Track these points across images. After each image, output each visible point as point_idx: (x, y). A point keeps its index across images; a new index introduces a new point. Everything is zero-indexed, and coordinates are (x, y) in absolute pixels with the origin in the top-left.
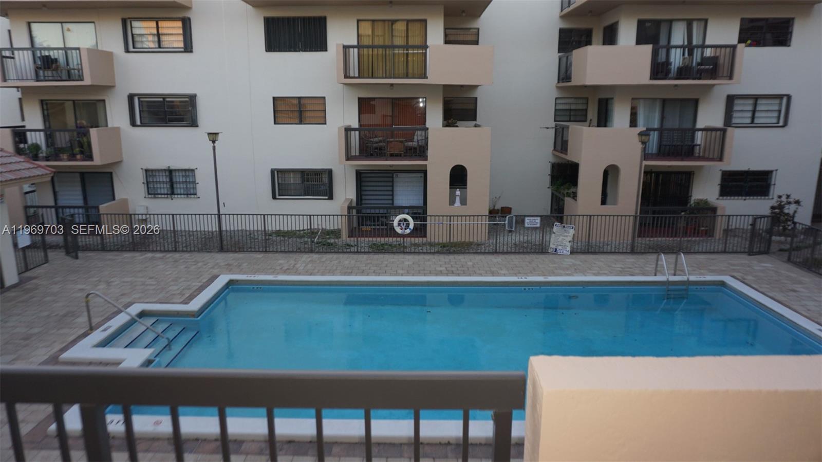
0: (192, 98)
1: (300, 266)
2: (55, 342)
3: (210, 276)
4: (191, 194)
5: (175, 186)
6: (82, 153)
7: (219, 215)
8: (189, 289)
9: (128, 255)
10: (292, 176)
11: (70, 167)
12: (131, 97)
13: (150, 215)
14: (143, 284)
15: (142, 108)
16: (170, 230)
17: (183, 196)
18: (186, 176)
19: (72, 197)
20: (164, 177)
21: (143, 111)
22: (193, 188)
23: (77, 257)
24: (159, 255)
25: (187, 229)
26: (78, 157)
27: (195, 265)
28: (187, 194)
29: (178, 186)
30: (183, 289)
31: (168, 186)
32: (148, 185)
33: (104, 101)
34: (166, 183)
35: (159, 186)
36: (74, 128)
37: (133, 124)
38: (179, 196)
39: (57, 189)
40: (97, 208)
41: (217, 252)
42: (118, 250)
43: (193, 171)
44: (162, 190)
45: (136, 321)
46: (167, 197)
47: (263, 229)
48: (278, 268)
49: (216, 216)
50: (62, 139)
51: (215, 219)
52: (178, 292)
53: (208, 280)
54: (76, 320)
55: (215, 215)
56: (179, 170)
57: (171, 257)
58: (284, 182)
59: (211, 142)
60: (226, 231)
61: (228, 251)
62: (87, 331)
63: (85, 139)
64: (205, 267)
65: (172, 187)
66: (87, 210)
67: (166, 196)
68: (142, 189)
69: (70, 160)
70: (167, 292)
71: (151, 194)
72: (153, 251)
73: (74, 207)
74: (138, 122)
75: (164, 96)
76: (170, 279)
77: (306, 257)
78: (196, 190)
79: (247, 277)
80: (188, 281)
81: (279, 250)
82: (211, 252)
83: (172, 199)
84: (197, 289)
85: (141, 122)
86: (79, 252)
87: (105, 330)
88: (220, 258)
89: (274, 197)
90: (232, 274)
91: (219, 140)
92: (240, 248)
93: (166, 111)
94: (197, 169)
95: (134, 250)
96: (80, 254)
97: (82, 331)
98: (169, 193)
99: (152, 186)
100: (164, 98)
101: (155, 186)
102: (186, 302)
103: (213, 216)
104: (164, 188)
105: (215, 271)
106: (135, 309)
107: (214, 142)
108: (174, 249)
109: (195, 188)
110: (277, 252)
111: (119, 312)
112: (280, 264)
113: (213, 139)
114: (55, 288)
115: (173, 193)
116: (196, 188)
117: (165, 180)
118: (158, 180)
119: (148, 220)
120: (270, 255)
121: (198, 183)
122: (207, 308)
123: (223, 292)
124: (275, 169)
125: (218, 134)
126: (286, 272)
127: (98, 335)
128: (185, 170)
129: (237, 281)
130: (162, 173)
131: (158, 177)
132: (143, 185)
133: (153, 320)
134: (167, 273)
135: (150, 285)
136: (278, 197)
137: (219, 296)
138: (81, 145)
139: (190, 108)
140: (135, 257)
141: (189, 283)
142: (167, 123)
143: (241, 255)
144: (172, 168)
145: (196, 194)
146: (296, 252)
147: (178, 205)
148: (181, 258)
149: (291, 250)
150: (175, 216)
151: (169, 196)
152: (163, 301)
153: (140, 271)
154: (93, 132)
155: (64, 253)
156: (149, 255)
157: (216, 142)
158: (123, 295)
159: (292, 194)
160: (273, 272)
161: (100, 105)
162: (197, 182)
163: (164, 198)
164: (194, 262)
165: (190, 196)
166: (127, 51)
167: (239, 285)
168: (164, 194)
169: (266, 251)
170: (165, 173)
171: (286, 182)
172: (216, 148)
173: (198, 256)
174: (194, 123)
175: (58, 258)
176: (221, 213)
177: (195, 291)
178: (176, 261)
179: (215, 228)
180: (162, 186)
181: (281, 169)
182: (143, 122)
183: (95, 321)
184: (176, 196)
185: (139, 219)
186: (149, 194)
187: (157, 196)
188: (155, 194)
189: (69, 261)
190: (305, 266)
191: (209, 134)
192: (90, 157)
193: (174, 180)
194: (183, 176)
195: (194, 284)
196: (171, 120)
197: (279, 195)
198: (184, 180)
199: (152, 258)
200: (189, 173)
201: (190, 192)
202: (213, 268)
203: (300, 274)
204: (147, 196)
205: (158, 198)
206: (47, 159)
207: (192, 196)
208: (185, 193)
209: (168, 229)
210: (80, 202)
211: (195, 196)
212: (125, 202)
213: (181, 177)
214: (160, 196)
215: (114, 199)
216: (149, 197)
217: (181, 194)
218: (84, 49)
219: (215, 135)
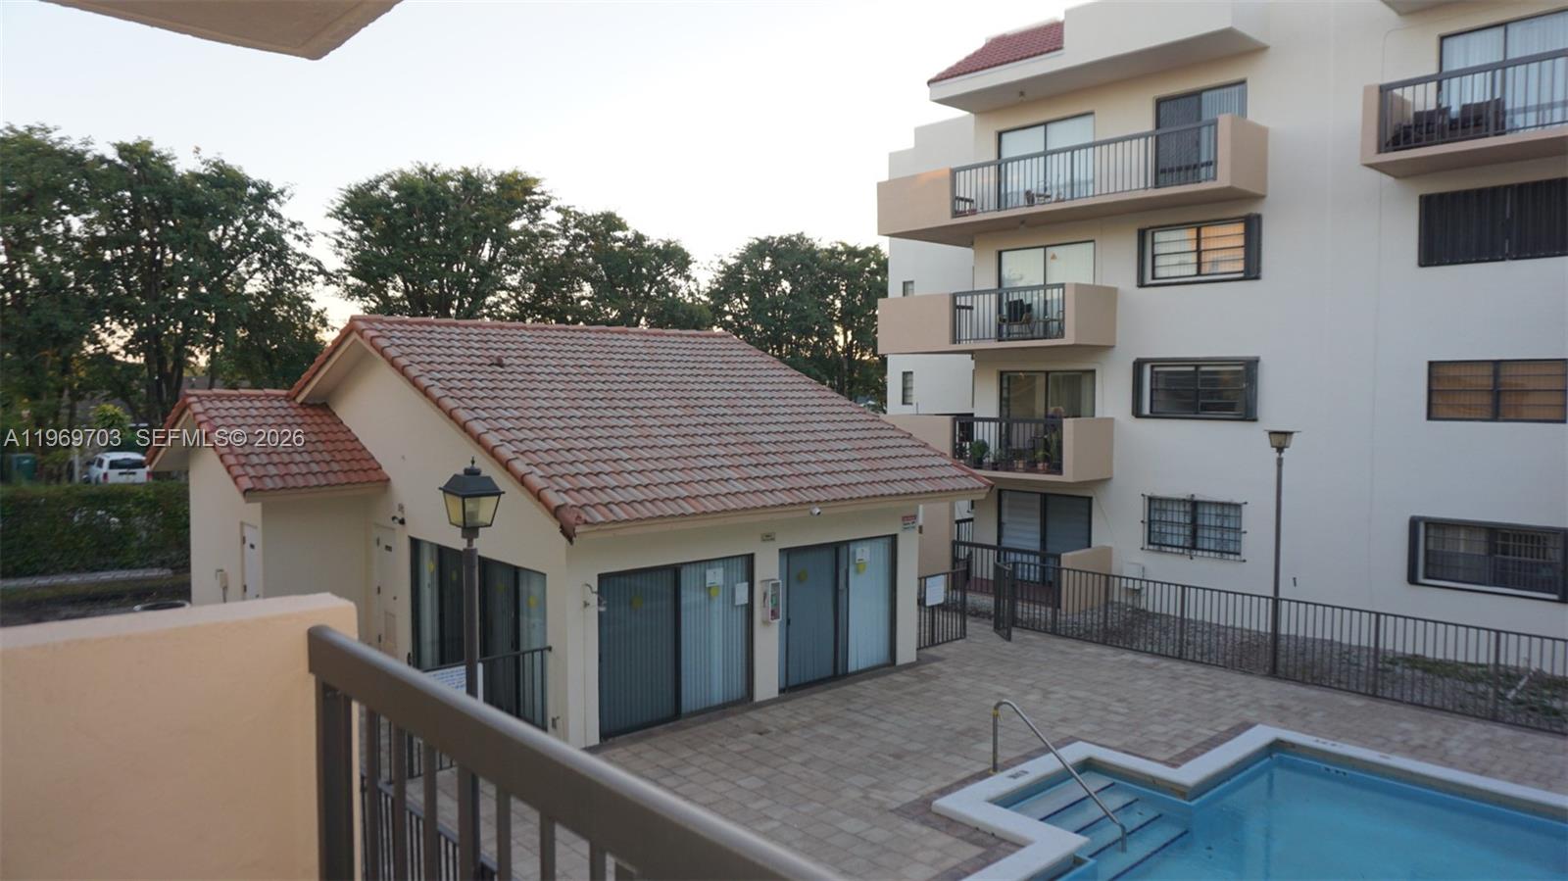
0: (1251, 366)
1: (1456, 745)
2: (934, 774)
3: (1236, 722)
4: (1229, 553)
5: (1200, 533)
6: (1046, 459)
7: (1276, 601)
8: (1188, 738)
9: (1092, 649)
10: (1462, 536)
11: (1027, 482)
12: (1138, 365)
13: (1148, 581)
14: (1105, 709)
15: (1157, 385)
16: (1175, 617)
17: (1212, 554)
18: (1223, 516)
19: (1025, 534)
20: (1182, 515)
21: (1157, 390)
22: (1235, 541)
23: (1009, 638)
24: (1146, 660)
25: (1215, 621)
26: (1040, 466)
27: (1211, 692)
28: (1222, 552)
29: (1206, 533)
30: (1176, 736)
31: (1187, 533)
32: (1150, 527)
33: (1093, 372)
34: (1185, 525)
35: (1169, 529)
36: (1043, 418)
37: (1137, 413)
38: (1206, 554)
39: (1005, 518)
40: (1058, 557)
41: (1263, 676)
42: (1078, 638)
43: (1238, 506)
44: (1175, 537)
45: (1072, 776)
46: (1183, 553)
47: (1372, 645)
48: (1398, 738)
49: (1270, 601)
50: (1022, 435)
51: (1266, 607)
52: (1164, 739)
53: (1230, 729)
54: (977, 746)
55: (1267, 598)
56: (1210, 503)
57: (1167, 667)
58: (1440, 549)
59: (1275, 449)
60: (1288, 636)
61: (1287, 678)
62: (989, 770)
63: (1054, 437)
64: (1229, 700)
65: (1194, 535)
66: (1044, 560)
67: (1181, 551)
68: (1139, 533)
69: (1027, 471)
70: (1143, 734)
71: (1154, 544)
72: (1138, 651)
73: (1023, 552)
74: (1146, 410)
75: (1197, 363)
76: (1156, 711)
77: (1475, 729)
78: (1240, 545)
79: (1317, 741)
80: (1189, 722)
81: (1407, 698)
82: (1251, 674)
83: (1191, 558)
84: (1204, 743)
85: (1151, 412)
86: (1013, 629)
87: (1014, 777)
88: (1268, 690)
89: (1412, 579)
90: (1285, 728)
91: (1291, 446)
92: (1313, 678)
93: (1198, 390)
94: (1246, 503)
95: (1104, 643)
96: (1015, 633)
97: (980, 768)
98: (1187, 545)
99: (1157, 530)
100: (1197, 367)
101: (1163, 530)
102: (1173, 763)
103: (1263, 600)
104: (1178, 535)
105: (1250, 715)
106: (1075, 753)
107: (1280, 450)
108: (1177, 654)
109: (1238, 541)
110: (1401, 702)
111: (1046, 750)
112: (1405, 732)
113: (1280, 443)
114: (963, 683)
115: (1194, 547)
116: (1240, 541)
117: (1182, 520)
118: (1169, 519)
119: (1144, 592)
120: (1384, 705)
121: (1245, 532)
122: (1215, 787)
123: (1257, 762)
124: (1421, 519)
125: (1291, 433)
126: (1414, 752)
127: (1002, 783)
128: (1223, 504)
129: (1293, 745)
130: (1179, 506)
131: (1169, 513)
132: (1141, 524)
133: (1105, 781)
134: (1154, 697)
135: (1117, 713)
136: (1421, 580)
137: (1246, 769)
138: (1047, 446)
139: (1244, 385)
140: (1104, 655)
141: (1190, 727)
142: (1196, 413)
143: (1313, 693)
144: (1197, 498)
145: (1238, 554)
146: (1453, 712)
147: (1200, 570)
148: (1188, 673)
149: (1437, 704)
150: (1187, 589)
151: (1186, 551)
152: (1129, 750)
153: (1104, 683)
154: (1068, 424)
155: (992, 628)
156: (1129, 656)
157: (1285, 450)
158: (1064, 720)
159: (1461, 578)
160: (1383, 745)
161: (1087, 379)
162: (1243, 530)
163: (1177, 553)
164: (1208, 686)
165: (1226, 556)
166: (1141, 284)
167: (1298, 755)
168: (1178, 547)
169: (1374, 696)
170: (1185, 506)
171: (1446, 550)
172: (1284, 461)
173: (1219, 676)
174: (1249, 415)
175: (981, 632)
176: (1281, 596)
177: (1197, 746)
178: (1175, 678)
179: (1264, 626)
180: (1175, 532)
181: (1436, 519)
182: (1154, 410)
183: (1004, 755)
184: (1200, 553)
185: (1127, 588)
186: (1150, 543)
187: (1163, 548)
188: (1160, 545)
189: (996, 641)
190: (1470, 750)
191: (1272, 433)
192: (1057, 468)
193: (1199, 522)
194: (1217, 515)
195: (1200, 730)
196: (1205, 408)
197: (1427, 577)
198: (1219, 524)
199: (1133, 664)
200: (1231, 510)
201: (1229, 548)
202: (1246, 706)
203: (1451, 765)
204: (1146, 547)
205: (1166, 552)
206: (995, 467)
207: (1232, 557)
208: (1218, 549)
209: (1172, 613)
210: (1035, 546)
211: (1237, 557)
212: (1107, 552)
213: (1213, 518)
214: (1169, 549)
215: (1089, 546)
216: (1148, 549)
217: (1209, 551)
218: (1070, 284)
219: (1283, 436)
